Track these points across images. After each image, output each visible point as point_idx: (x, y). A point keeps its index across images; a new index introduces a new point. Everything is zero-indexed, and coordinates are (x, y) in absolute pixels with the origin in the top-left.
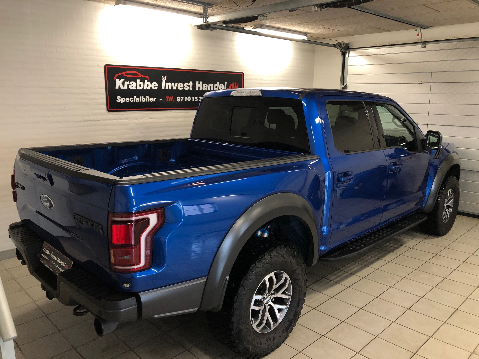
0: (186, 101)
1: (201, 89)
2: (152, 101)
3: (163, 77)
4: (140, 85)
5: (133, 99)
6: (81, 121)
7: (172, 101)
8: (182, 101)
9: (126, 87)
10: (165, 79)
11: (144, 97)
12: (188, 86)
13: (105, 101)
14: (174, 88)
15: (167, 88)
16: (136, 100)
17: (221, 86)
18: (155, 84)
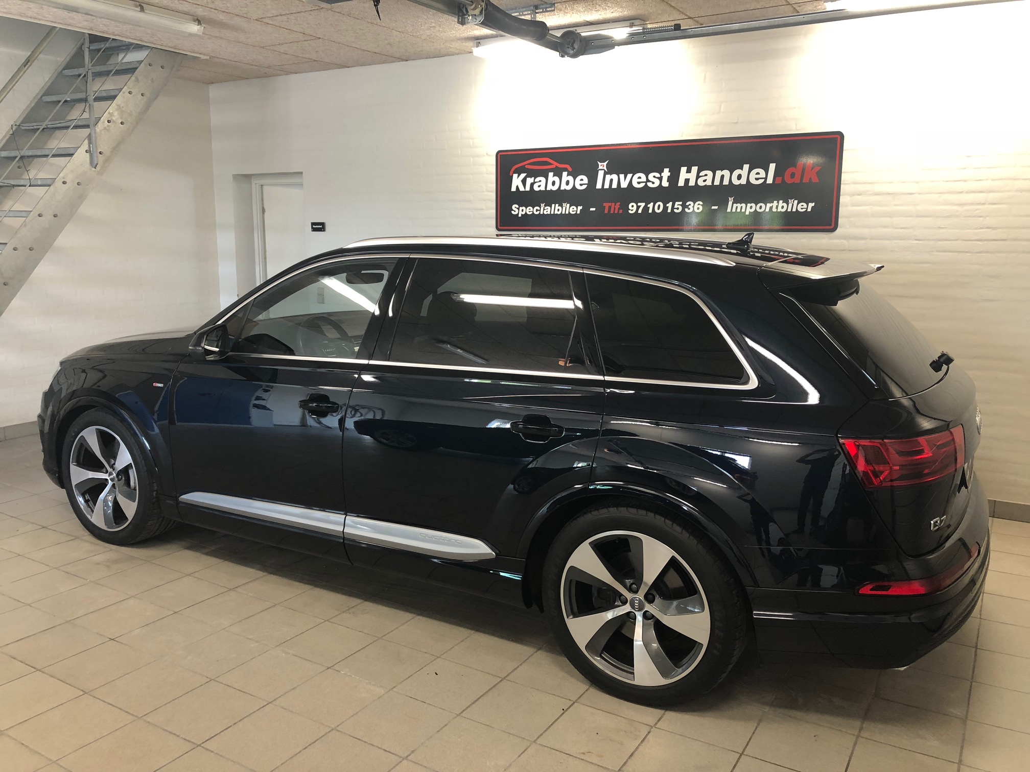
0: (650, 211)
1: (692, 183)
2: (575, 212)
3: (600, 164)
4: (554, 183)
5: (539, 209)
7: (616, 212)
8: (640, 211)
9: (528, 188)
10: (605, 168)
11: (559, 206)
12: (659, 179)
13: (494, 211)
14: (624, 185)
15: (607, 186)
16: (545, 211)
17: (756, 174)
18: (582, 180)
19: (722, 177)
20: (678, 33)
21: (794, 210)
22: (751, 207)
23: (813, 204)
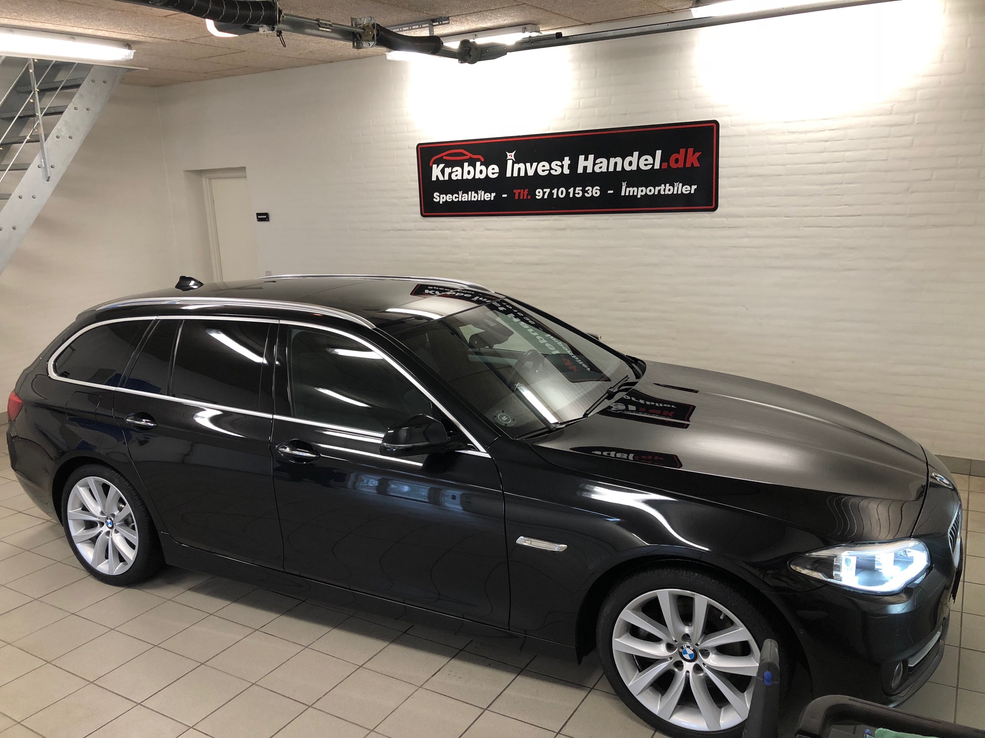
0: (555, 196)
1: (589, 170)
2: (489, 199)
3: (508, 154)
4: (469, 173)
5: (457, 196)
6: (390, 230)
7: (525, 198)
8: (546, 197)
9: (446, 178)
10: (513, 158)
11: (475, 193)
12: (560, 167)
13: (418, 199)
14: (531, 173)
15: (515, 174)
16: (463, 198)
17: (645, 160)
18: (493, 169)
19: (616, 163)
20: (560, 40)
21: (679, 192)
22: (642, 191)
23: (695, 187)
